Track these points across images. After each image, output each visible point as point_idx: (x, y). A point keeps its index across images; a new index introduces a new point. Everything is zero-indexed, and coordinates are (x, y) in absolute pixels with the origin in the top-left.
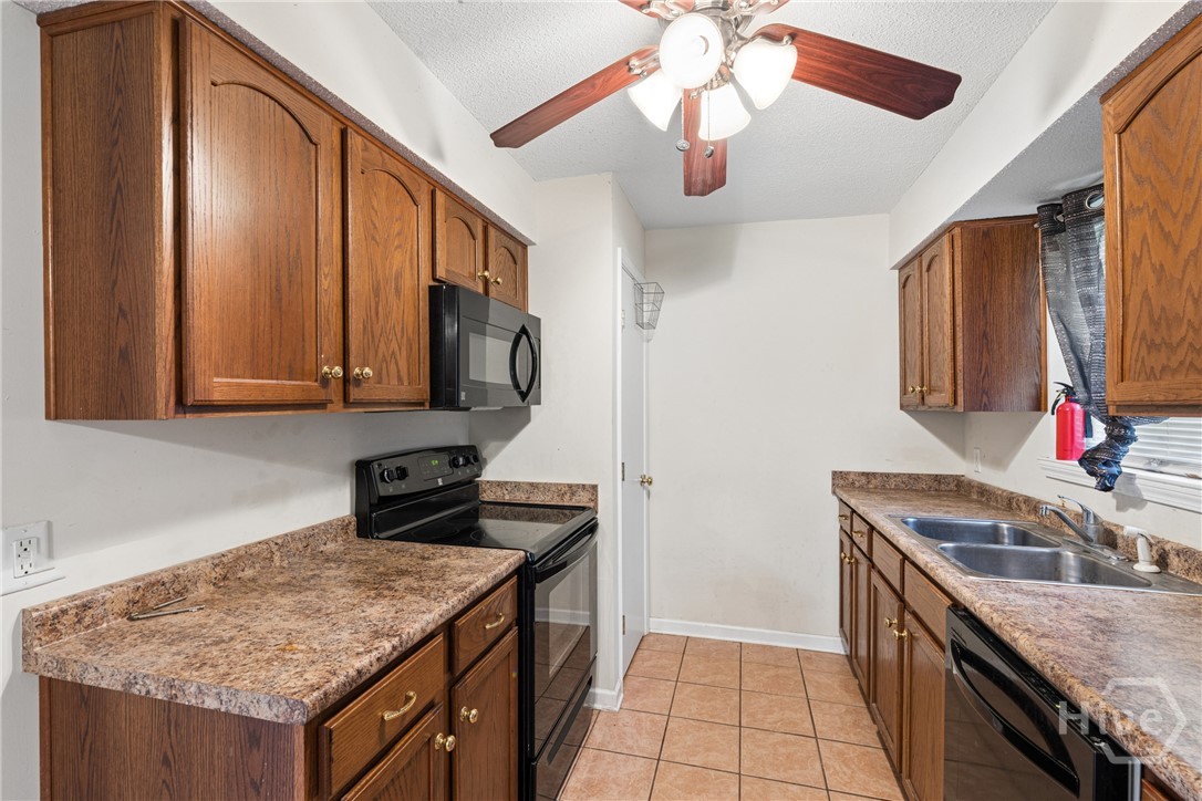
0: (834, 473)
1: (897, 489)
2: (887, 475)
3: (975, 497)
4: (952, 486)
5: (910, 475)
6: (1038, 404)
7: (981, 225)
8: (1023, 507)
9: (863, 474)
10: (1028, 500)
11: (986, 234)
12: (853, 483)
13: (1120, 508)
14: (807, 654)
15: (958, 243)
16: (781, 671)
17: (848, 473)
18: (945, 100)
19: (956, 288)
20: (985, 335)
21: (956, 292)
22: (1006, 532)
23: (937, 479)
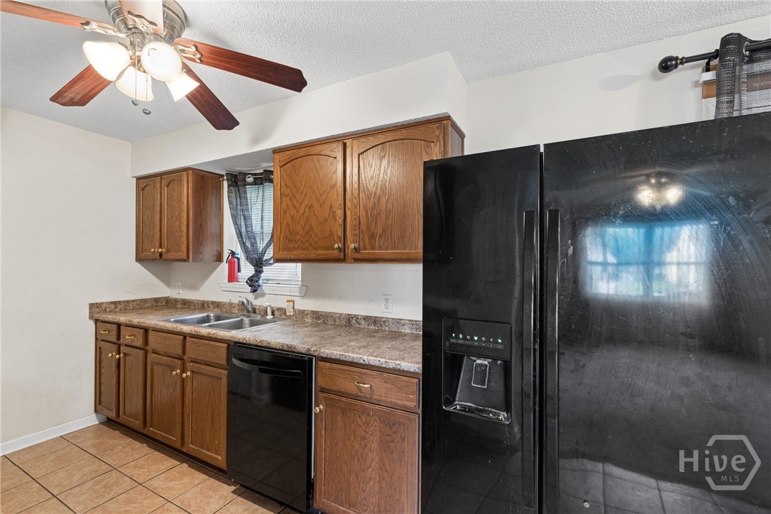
0: (91, 306)
1: (134, 309)
2: (128, 302)
3: (180, 306)
4: (164, 303)
5: (141, 300)
6: (219, 259)
7: (201, 173)
8: (211, 306)
9: (112, 303)
10: (213, 303)
11: (202, 177)
12: (105, 310)
13: (255, 299)
14: (71, 435)
15: (190, 178)
16: (59, 453)
17: (102, 303)
18: (230, 128)
19: (189, 200)
20: (201, 225)
21: (189, 202)
22: (212, 318)
23: (156, 300)
